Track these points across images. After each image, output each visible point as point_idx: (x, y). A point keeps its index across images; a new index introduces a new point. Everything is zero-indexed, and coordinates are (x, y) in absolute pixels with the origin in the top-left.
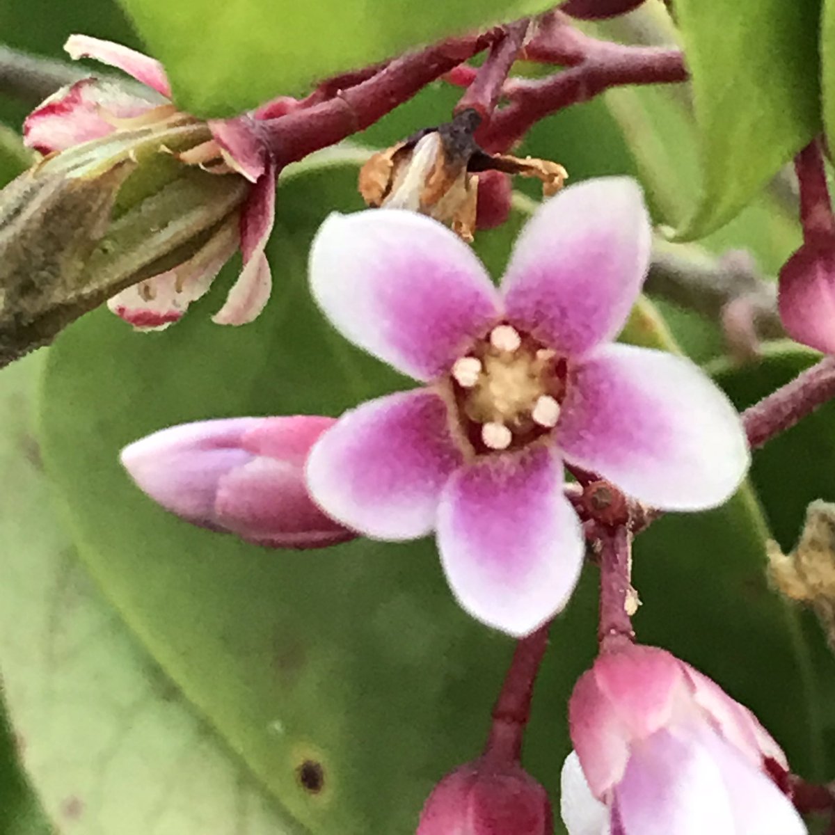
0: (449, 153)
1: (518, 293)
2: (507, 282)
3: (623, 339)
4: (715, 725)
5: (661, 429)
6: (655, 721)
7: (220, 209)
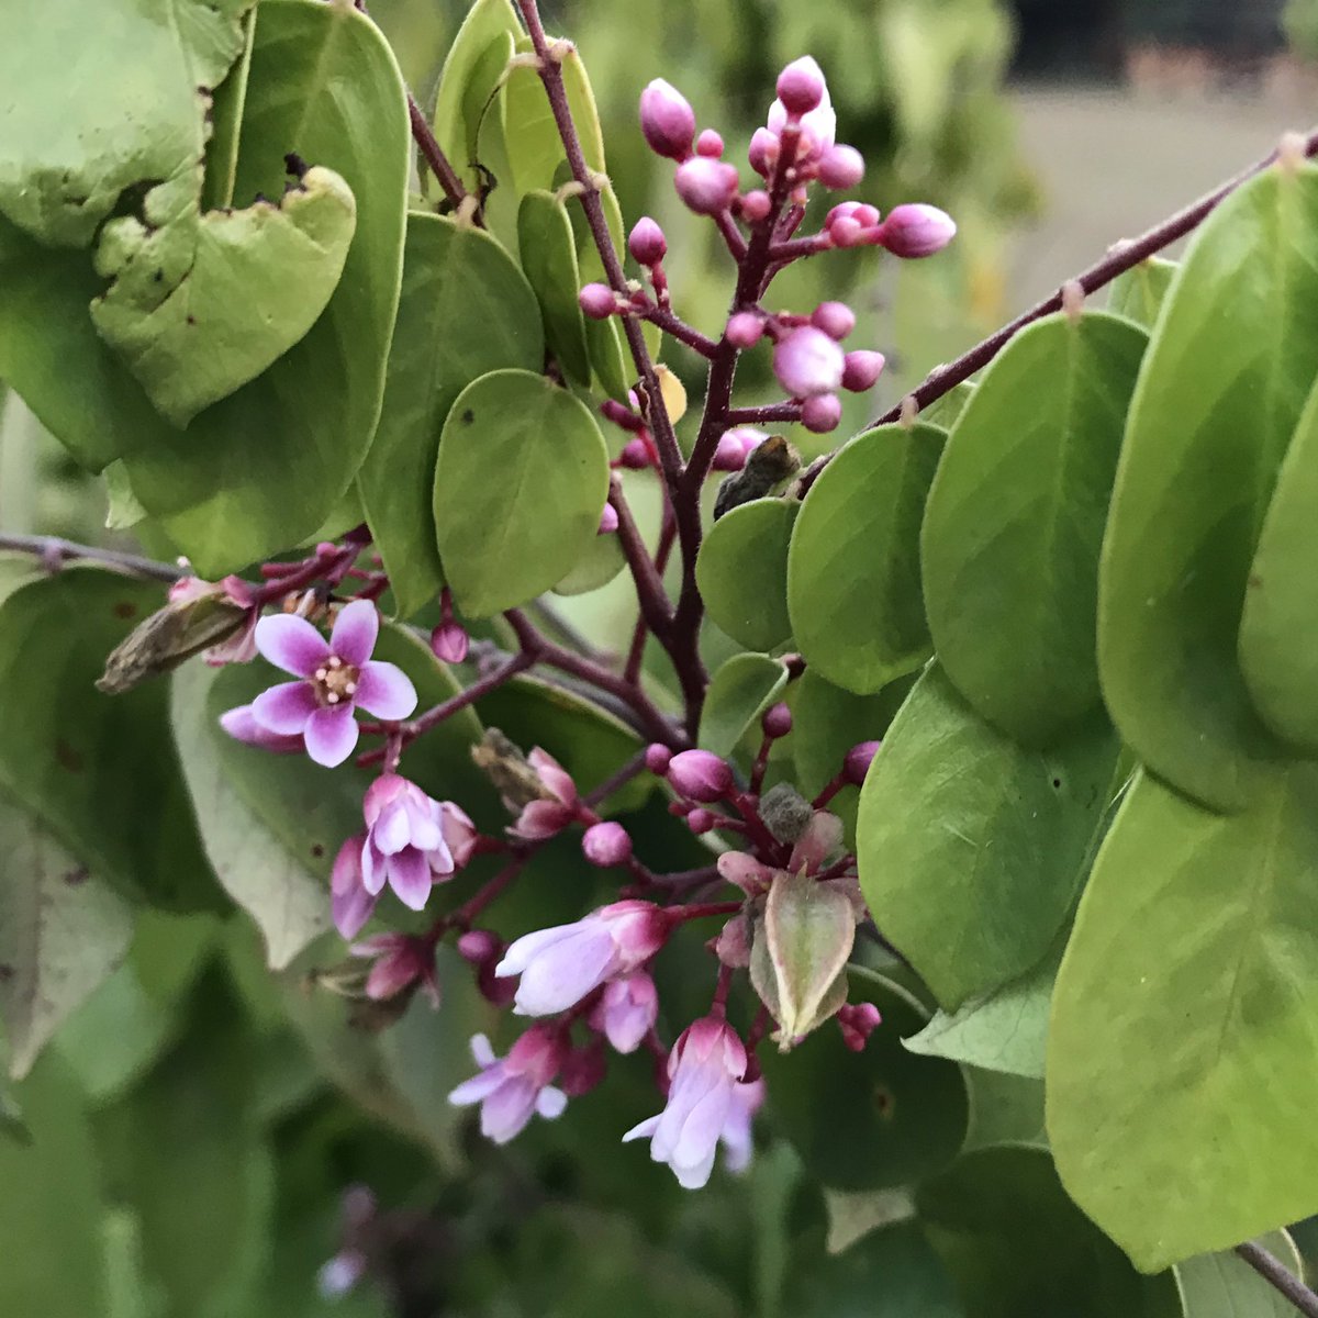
0: (317, 595)
1: (336, 644)
2: (332, 641)
3: (372, 658)
4: (413, 801)
5: (385, 690)
6: (389, 799)
7: (236, 620)
